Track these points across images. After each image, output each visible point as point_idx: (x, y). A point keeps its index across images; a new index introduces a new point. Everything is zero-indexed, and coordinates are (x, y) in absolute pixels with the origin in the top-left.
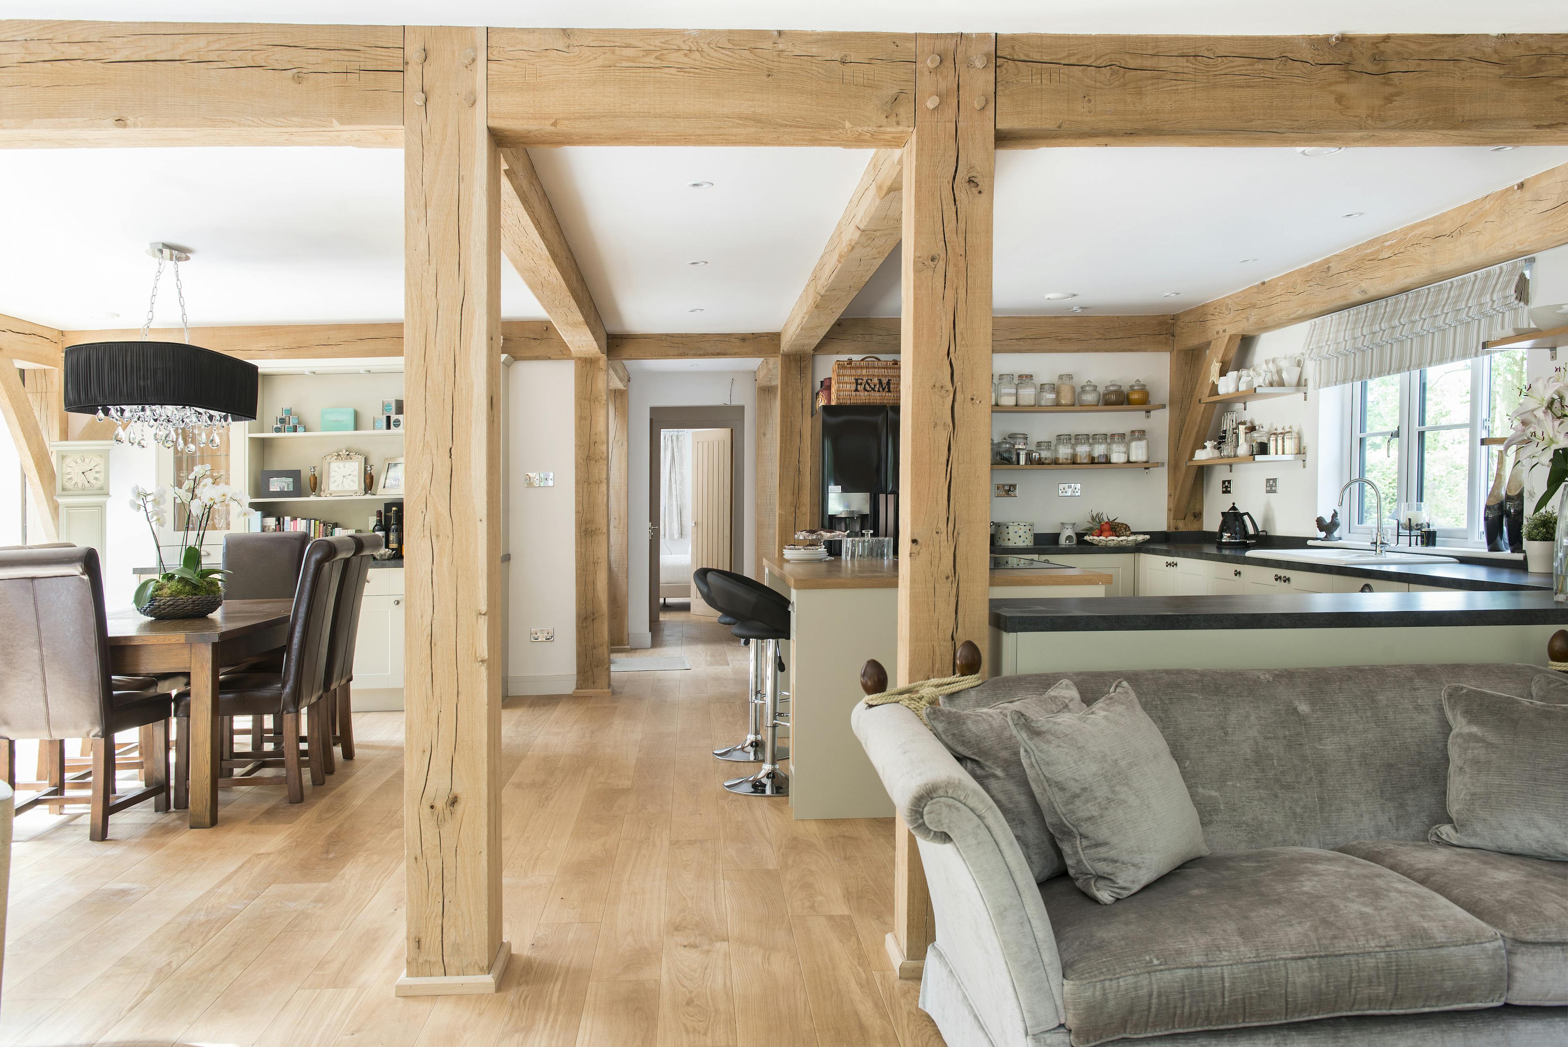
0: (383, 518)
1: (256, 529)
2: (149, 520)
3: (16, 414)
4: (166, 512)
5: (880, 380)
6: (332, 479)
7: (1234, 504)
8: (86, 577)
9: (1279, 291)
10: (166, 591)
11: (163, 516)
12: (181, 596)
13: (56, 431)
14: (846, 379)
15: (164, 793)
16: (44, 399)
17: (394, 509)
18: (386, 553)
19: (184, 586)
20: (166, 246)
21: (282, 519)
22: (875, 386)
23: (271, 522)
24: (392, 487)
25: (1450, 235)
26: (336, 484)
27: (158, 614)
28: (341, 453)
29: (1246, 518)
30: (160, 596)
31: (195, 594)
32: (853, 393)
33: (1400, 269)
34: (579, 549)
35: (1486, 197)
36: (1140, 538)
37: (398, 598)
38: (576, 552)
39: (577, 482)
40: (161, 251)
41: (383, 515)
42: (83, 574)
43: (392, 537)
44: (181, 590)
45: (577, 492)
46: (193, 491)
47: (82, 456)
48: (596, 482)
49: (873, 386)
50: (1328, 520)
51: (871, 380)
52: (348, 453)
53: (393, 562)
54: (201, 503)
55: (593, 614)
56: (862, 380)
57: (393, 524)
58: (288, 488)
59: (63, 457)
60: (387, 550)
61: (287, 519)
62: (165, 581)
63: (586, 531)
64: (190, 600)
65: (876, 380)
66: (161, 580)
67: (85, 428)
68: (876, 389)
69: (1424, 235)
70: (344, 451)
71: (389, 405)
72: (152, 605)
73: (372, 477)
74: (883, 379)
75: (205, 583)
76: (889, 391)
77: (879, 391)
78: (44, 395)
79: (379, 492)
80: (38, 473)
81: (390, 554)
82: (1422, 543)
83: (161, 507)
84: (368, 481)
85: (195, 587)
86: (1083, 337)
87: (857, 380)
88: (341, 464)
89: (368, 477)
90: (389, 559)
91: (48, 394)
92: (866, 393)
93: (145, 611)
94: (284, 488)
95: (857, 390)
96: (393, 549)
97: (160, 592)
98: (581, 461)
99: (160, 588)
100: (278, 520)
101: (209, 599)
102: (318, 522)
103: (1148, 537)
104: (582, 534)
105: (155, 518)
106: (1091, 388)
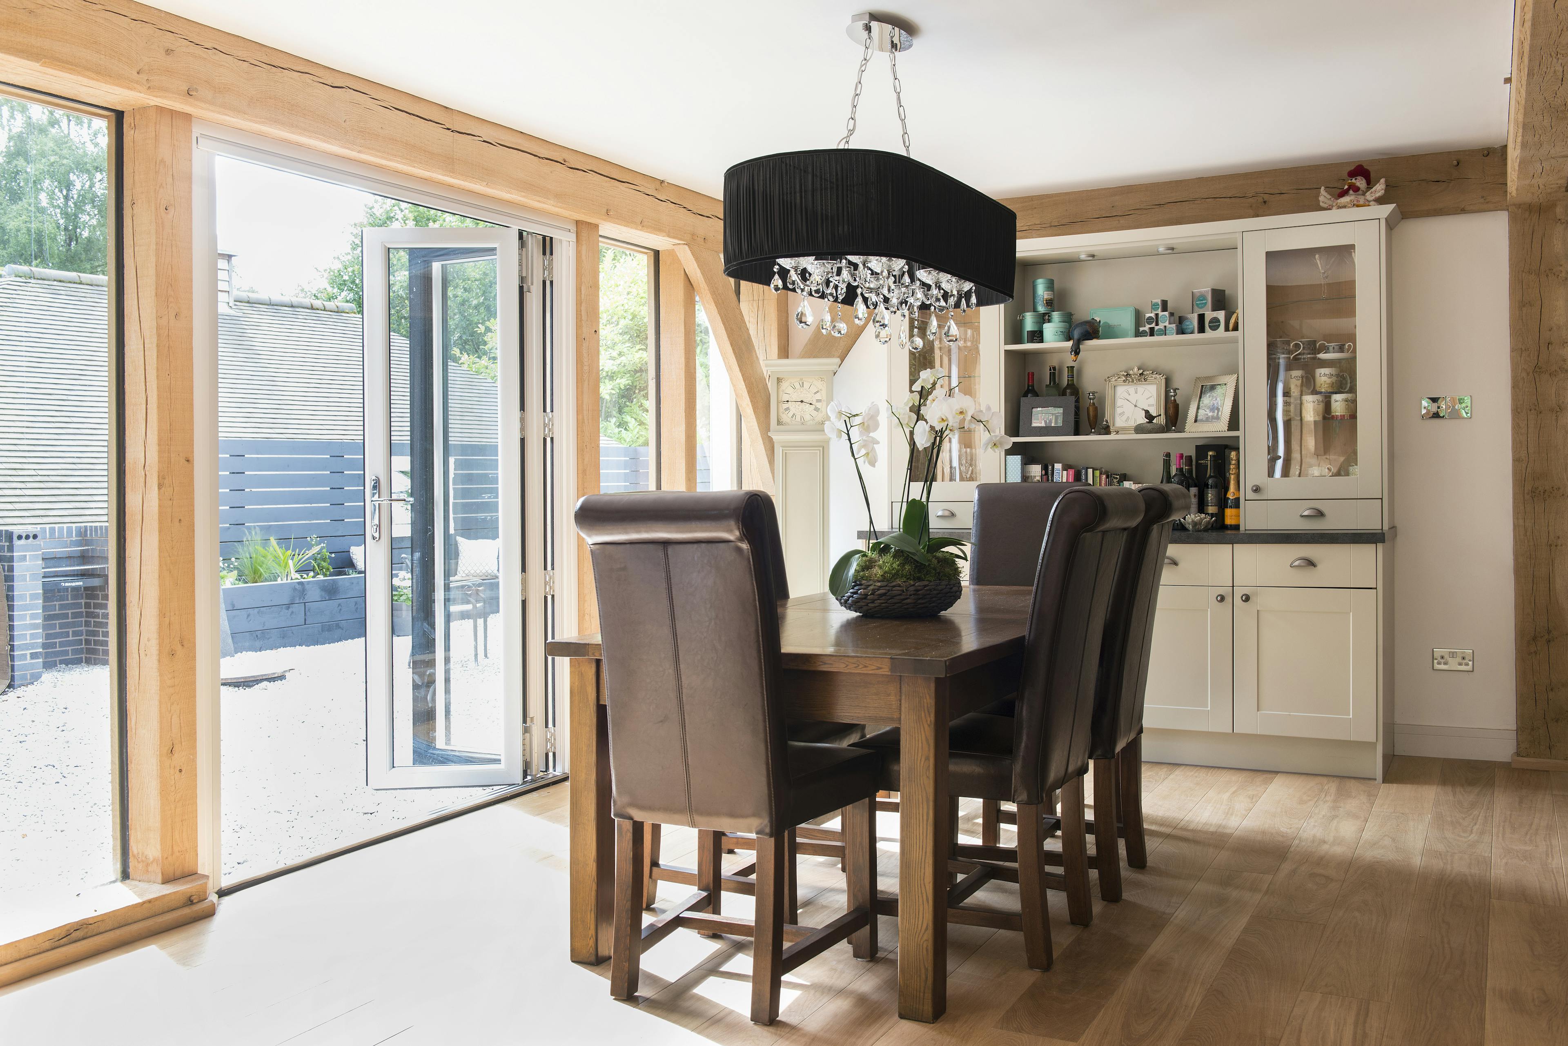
0: (1194, 467)
1: (1015, 476)
2: (853, 455)
3: (724, 324)
4: (878, 443)
6: (1119, 411)
8: (745, 546)
10: (877, 572)
11: (873, 449)
12: (898, 582)
13: (774, 350)
15: (868, 927)
16: (761, 309)
17: (1210, 453)
18: (1201, 520)
19: (902, 565)
20: (875, 17)
21: (1050, 467)
23: (1036, 470)
24: (1208, 420)
26: (1124, 418)
27: (865, 608)
28: (1131, 372)
30: (868, 579)
31: (919, 579)
34: (1521, 522)
37: (1221, 591)
38: (1516, 527)
39: (1516, 411)
40: (868, 28)
41: (1194, 463)
42: (741, 540)
43: (1210, 496)
44: (898, 571)
45: (1516, 427)
46: (919, 410)
47: (801, 379)
48: (1552, 410)
52: (1141, 371)
53: (1214, 534)
54: (927, 428)
55: (1549, 632)
57: (1211, 477)
58: (1056, 422)
59: (779, 380)
60: (1203, 515)
61: (1058, 466)
62: (875, 555)
63: (1534, 492)
64: (912, 588)
66: (869, 553)
67: (806, 345)
70: (1136, 369)
71: (1203, 297)
72: (855, 593)
73: (1176, 406)
75: (935, 561)
78: (761, 303)
79: (1187, 428)
80: (751, 401)
81: (1208, 522)
83: (871, 434)
84: (1171, 411)
85: (919, 567)
88: (1131, 389)
89: (1171, 406)
90: (1206, 530)
91: (765, 302)
93: (846, 601)
94: (1050, 422)
96: (1212, 515)
97: (867, 573)
98: (1524, 374)
99: (868, 565)
100: (1045, 468)
101: (940, 588)
102: (1097, 473)
104: (1527, 497)
105: (863, 451)
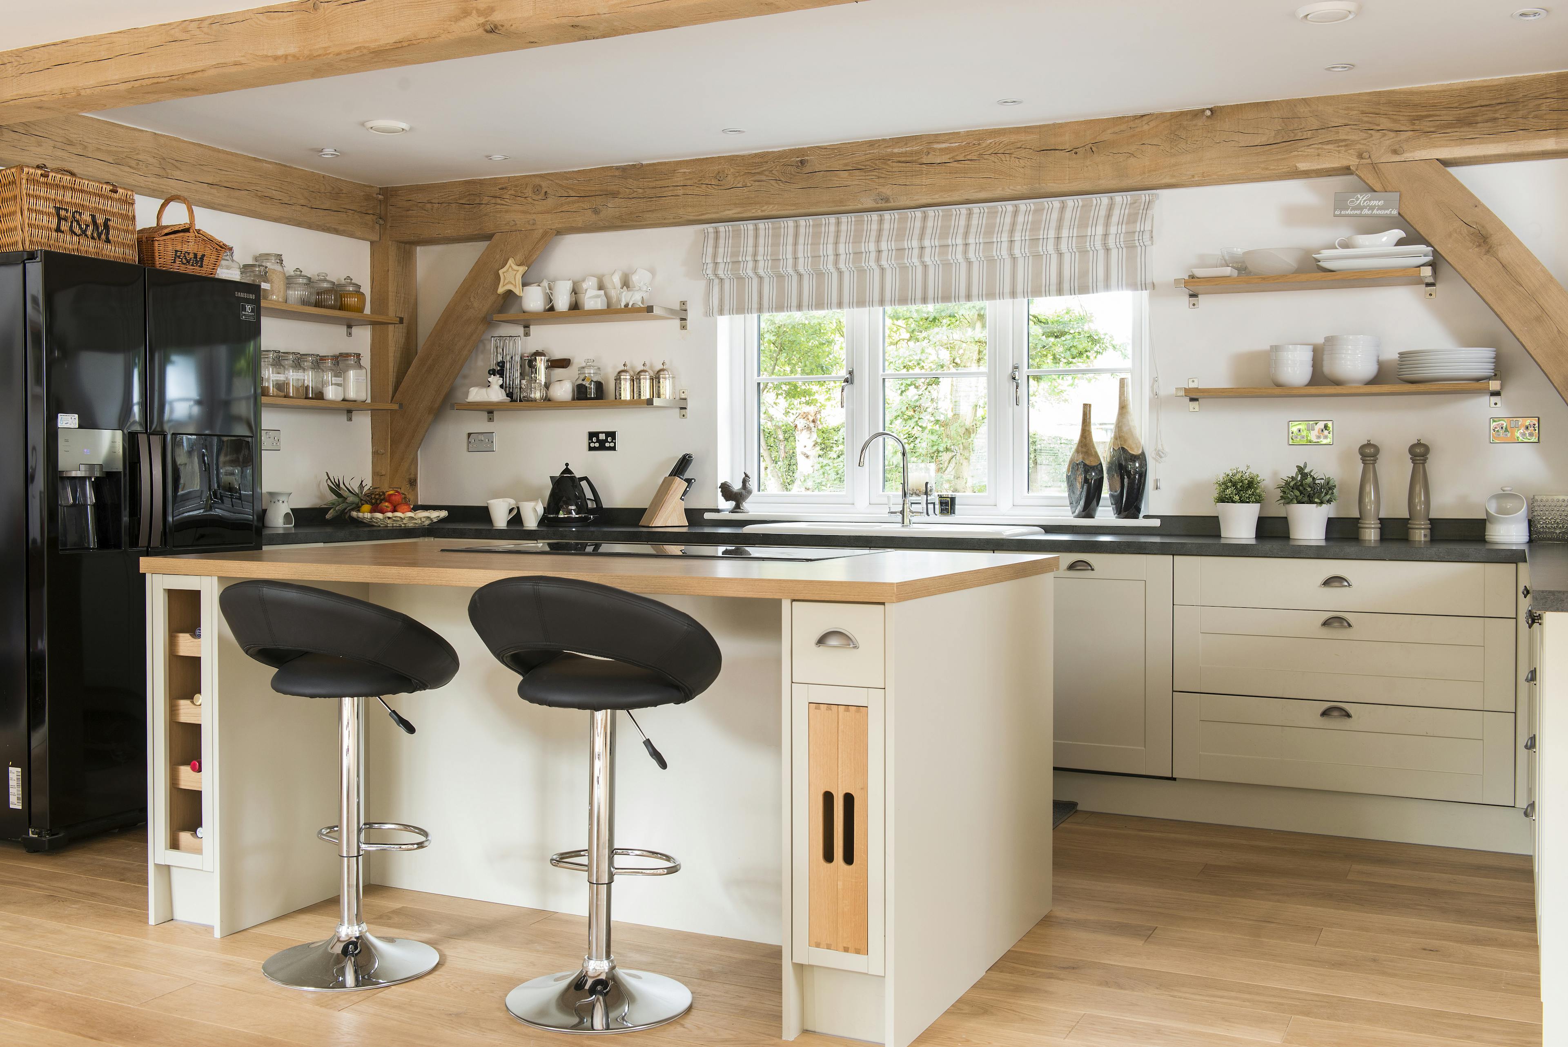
5: (93, 217)
7: (567, 465)
9: (679, 179)
14: (41, 205)
22: (87, 226)
25: (1074, 151)
29: (584, 484)
32: (54, 234)
33: (967, 179)
35: (1142, 116)
36: (435, 515)
49: (84, 227)
50: (737, 486)
51: (80, 214)
56: (67, 210)
65: (86, 217)
68: (89, 233)
69: (1019, 145)
74: (97, 216)
76: (108, 241)
77: (93, 238)
82: (938, 511)
86: (286, 200)
87: (58, 209)
92: (75, 238)
95: (58, 230)
103: (444, 514)
106: (305, 281)
